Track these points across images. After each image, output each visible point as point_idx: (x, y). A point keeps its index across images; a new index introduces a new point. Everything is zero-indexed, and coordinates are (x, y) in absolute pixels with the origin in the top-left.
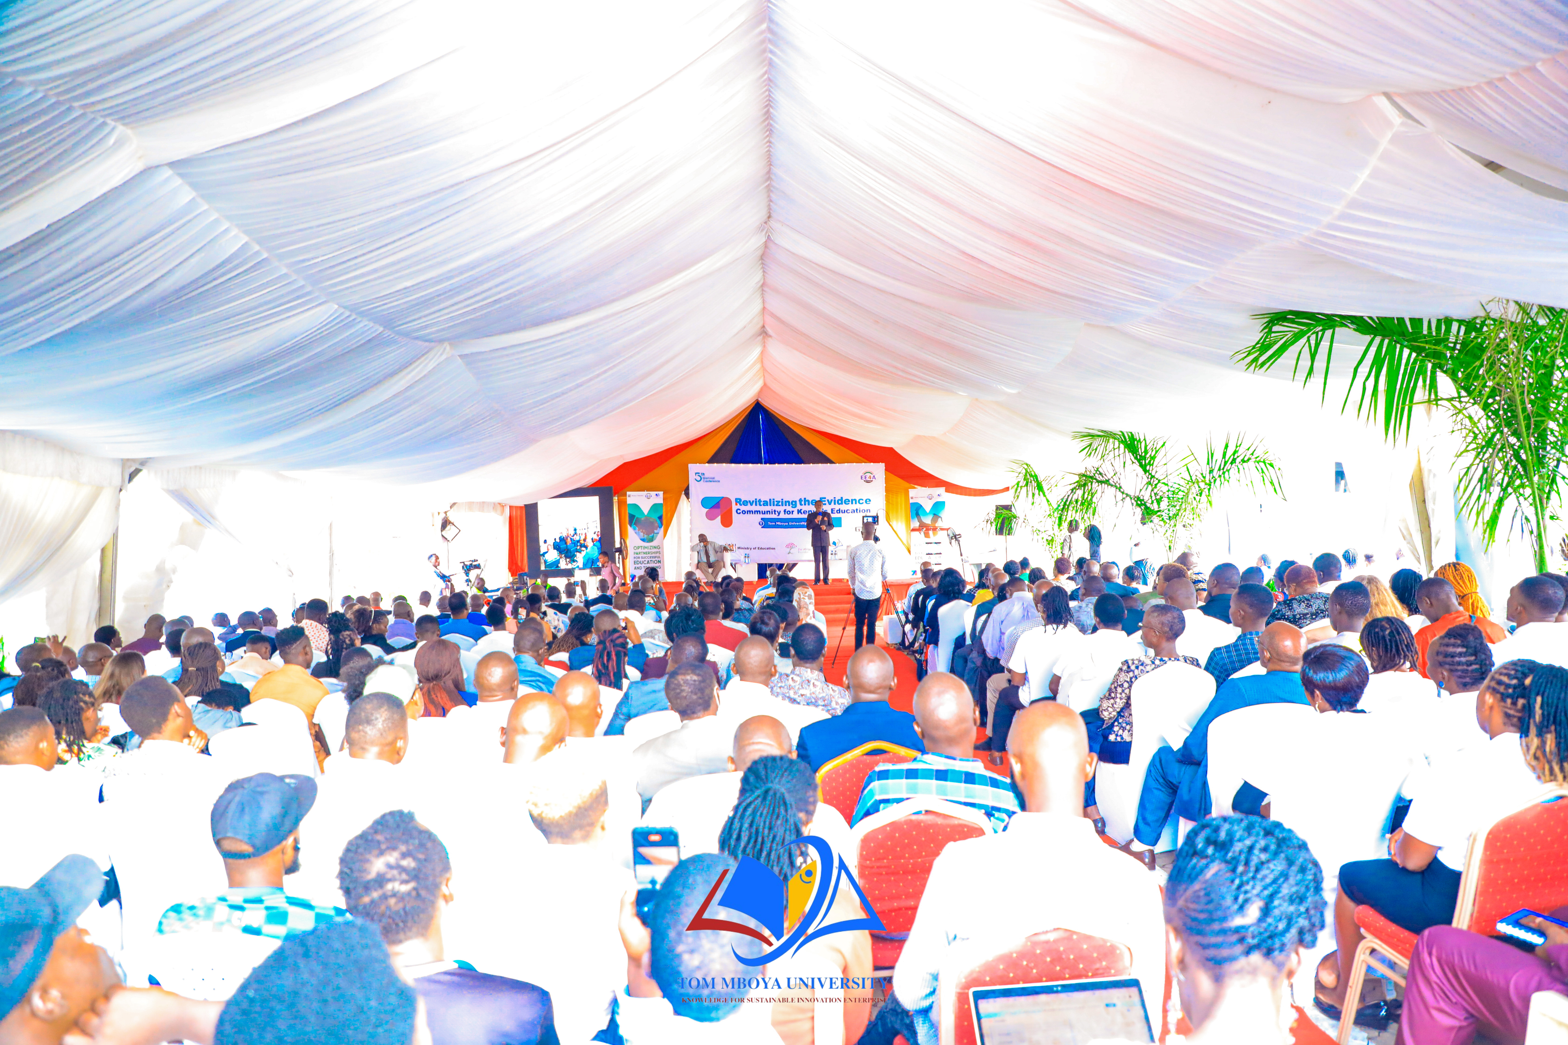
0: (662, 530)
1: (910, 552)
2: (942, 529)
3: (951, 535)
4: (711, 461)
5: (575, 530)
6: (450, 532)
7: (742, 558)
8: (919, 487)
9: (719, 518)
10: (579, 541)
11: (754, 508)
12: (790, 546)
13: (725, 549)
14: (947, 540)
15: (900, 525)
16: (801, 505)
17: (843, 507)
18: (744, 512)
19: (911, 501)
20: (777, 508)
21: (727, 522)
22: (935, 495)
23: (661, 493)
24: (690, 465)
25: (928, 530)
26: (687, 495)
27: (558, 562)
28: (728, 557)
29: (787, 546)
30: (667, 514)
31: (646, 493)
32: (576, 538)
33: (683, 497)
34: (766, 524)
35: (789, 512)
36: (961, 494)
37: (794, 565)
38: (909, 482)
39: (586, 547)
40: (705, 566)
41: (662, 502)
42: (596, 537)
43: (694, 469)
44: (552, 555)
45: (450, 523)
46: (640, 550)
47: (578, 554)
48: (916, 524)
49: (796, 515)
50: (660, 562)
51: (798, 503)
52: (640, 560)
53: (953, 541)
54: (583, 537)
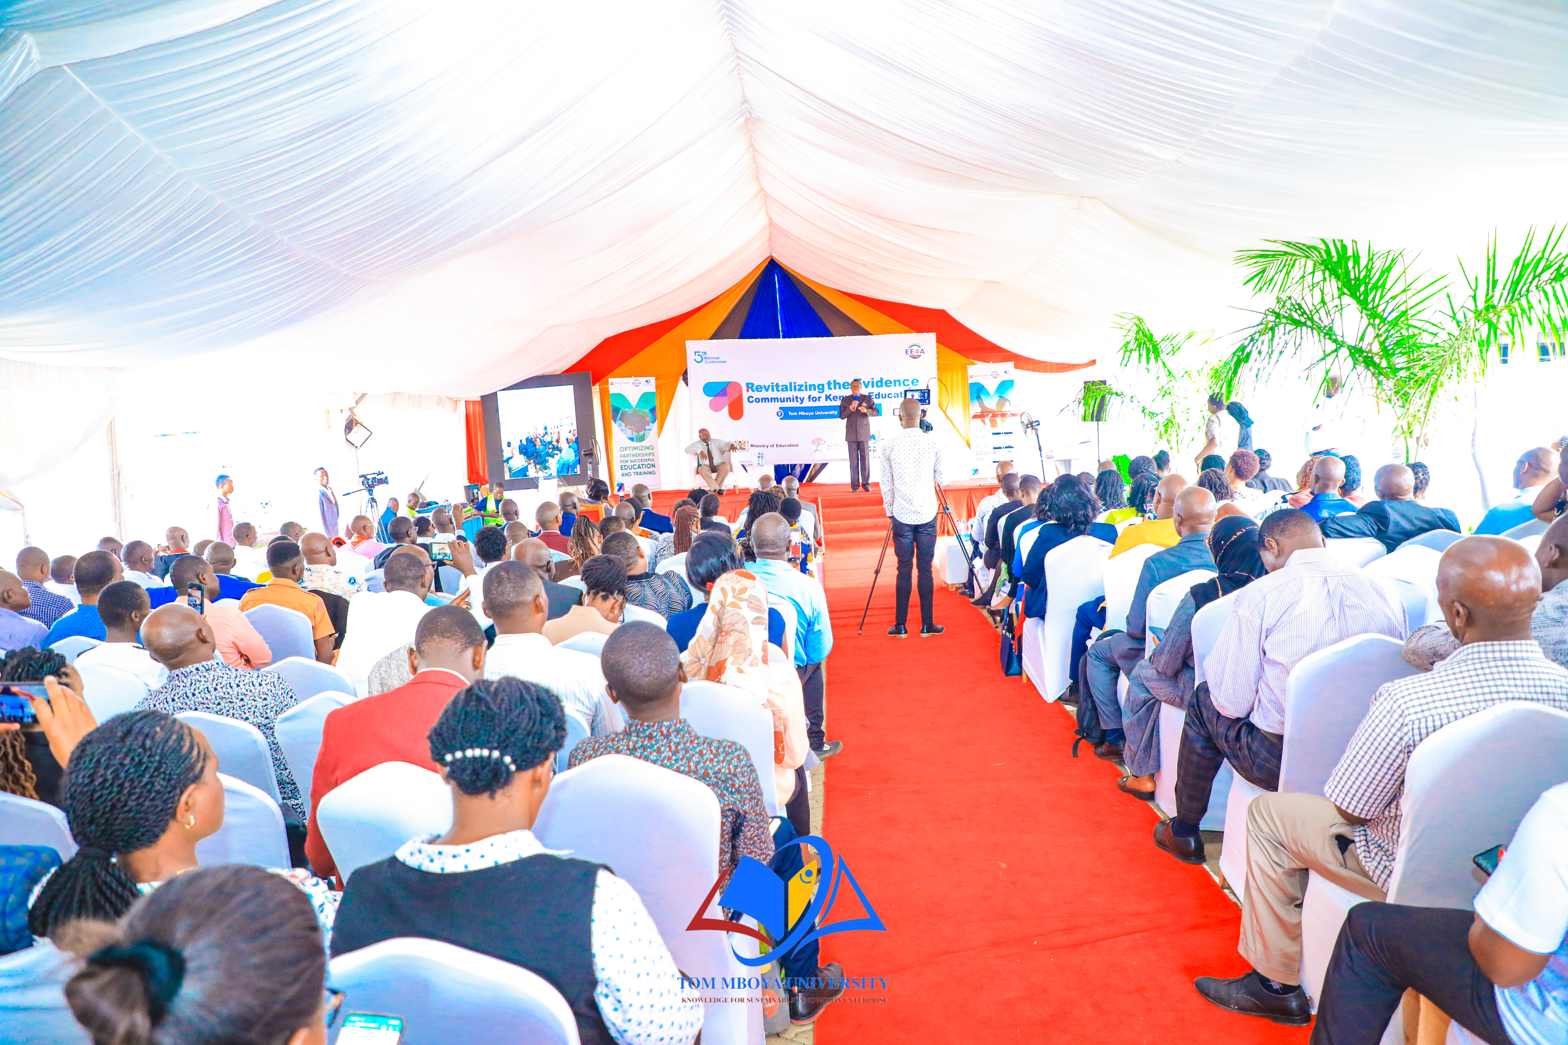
0: (655, 426)
1: (969, 445)
2: (1013, 415)
3: (1026, 422)
4: (716, 336)
5: (546, 428)
6: (357, 435)
7: (755, 459)
8: (980, 363)
9: (726, 409)
10: (550, 443)
11: (770, 394)
12: (818, 441)
13: (733, 448)
14: (1021, 429)
15: (957, 410)
16: (830, 388)
17: (884, 390)
18: (758, 400)
19: (971, 381)
20: (800, 394)
21: (736, 412)
22: (1001, 373)
23: (653, 379)
24: (687, 342)
25: (994, 416)
26: (686, 380)
27: (525, 469)
28: (736, 458)
29: (813, 442)
30: (661, 405)
31: (632, 379)
32: (547, 439)
33: (681, 383)
34: (786, 414)
35: (815, 399)
36: (1034, 370)
37: (824, 465)
38: (968, 357)
39: (560, 450)
40: (706, 470)
41: (654, 390)
42: (572, 437)
43: (692, 346)
44: (518, 462)
45: (357, 423)
46: (628, 452)
47: (550, 459)
48: (976, 409)
49: (823, 403)
50: (654, 466)
51: (826, 387)
52: (629, 464)
53: (1029, 430)
54: (555, 438)
